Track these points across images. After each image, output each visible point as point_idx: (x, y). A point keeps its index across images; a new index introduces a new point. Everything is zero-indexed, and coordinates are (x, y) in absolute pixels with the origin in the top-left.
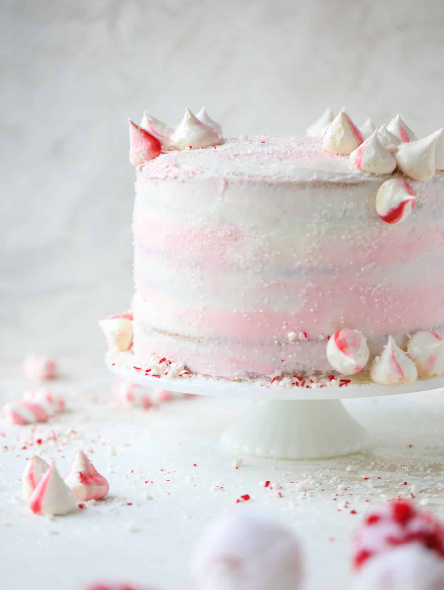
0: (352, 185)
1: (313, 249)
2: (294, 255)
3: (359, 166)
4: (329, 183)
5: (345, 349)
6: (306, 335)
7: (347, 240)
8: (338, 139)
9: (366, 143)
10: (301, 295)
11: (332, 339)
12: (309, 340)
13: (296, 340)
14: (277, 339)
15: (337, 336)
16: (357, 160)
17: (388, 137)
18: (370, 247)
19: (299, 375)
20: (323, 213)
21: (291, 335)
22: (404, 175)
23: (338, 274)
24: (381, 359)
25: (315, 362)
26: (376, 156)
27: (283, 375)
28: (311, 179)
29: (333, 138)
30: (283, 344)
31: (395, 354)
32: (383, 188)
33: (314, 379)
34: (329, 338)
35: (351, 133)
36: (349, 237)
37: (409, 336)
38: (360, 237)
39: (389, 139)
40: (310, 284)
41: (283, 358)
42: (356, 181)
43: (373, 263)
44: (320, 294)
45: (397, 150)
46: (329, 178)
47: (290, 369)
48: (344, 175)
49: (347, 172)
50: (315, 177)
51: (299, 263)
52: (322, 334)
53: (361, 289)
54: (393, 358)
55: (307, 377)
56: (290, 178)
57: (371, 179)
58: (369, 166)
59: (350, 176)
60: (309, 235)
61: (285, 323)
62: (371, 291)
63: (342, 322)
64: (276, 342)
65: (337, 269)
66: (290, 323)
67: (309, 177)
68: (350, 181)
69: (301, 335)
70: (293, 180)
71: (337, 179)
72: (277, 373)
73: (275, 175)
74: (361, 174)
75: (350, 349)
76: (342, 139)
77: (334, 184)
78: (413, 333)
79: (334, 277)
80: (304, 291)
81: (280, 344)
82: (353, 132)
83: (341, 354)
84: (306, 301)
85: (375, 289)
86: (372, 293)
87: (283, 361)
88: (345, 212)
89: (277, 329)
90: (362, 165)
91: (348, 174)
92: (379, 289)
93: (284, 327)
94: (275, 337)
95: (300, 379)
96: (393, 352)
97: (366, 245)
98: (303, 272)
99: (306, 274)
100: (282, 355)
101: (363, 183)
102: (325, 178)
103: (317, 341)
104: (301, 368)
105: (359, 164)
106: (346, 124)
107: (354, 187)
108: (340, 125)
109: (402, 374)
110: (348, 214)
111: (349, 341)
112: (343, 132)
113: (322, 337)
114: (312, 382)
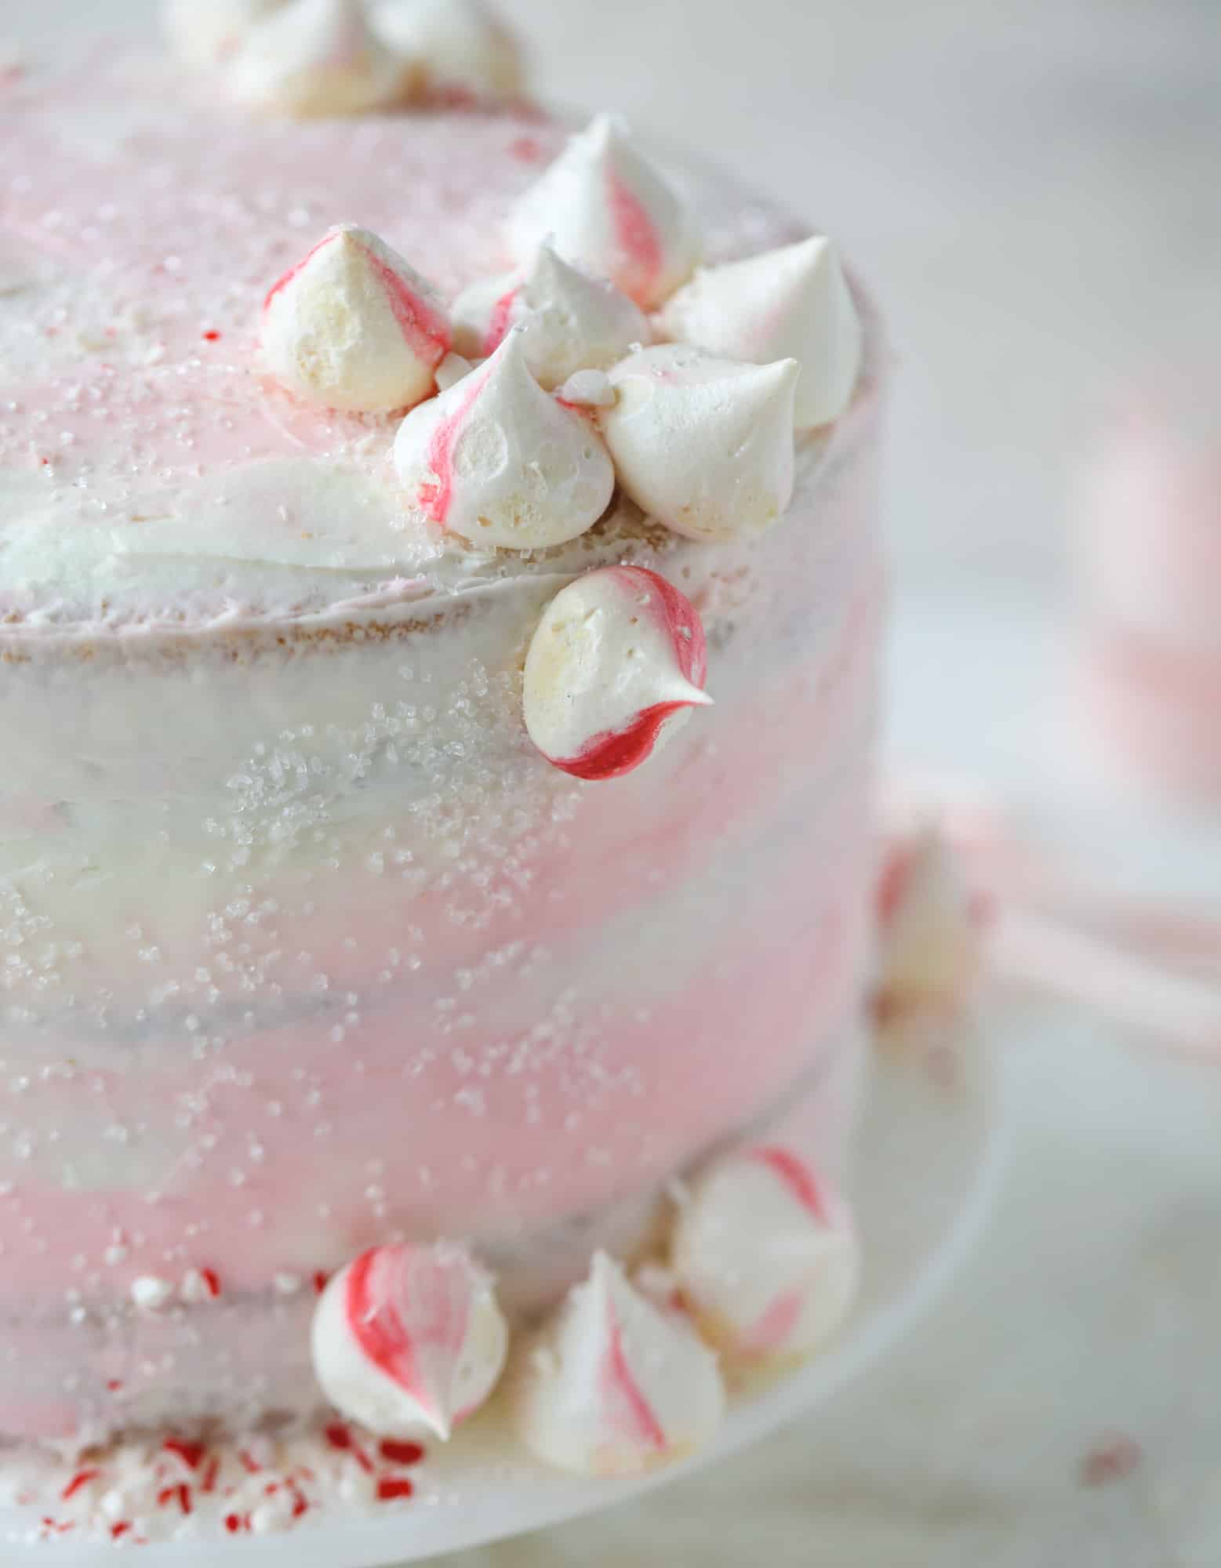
0: (412, 625)
1: (232, 925)
2: (148, 954)
3: (440, 516)
4: (298, 633)
5: (399, 1362)
6: (212, 1280)
7: (392, 869)
8: (333, 356)
9: (474, 395)
10: (185, 1122)
11: (336, 1296)
12: (231, 1302)
13: (173, 1303)
14: (82, 1303)
15: (358, 1298)
16: (428, 495)
17: (565, 307)
18: (500, 881)
19: (191, 1434)
20: (276, 770)
21: (146, 1290)
22: (649, 522)
23: (353, 1017)
24: (558, 1362)
25: (259, 1383)
26: (519, 472)
27: (117, 1439)
28: (211, 624)
29: (307, 347)
30: (113, 1324)
31: (626, 1346)
32: (558, 628)
33: (260, 1450)
34: (321, 1282)
35: (395, 328)
36: (404, 856)
37: (678, 1192)
38: (453, 849)
39: (573, 321)
40: (227, 1074)
41: (114, 1374)
42: (423, 607)
43: (513, 949)
44: (276, 1108)
45: (617, 396)
46: (297, 609)
47: (151, 1411)
48: (366, 577)
49: (387, 561)
50: (230, 614)
51: (173, 987)
52: (288, 1269)
53: (463, 1063)
54: (618, 1368)
55: (229, 1439)
56: (112, 615)
57: (499, 584)
58: (484, 522)
59: (397, 585)
60: (211, 868)
61: (116, 1234)
62: (506, 1060)
63: (379, 1210)
64: (78, 1315)
65: (352, 999)
66: (138, 1239)
67: (204, 610)
68: (399, 612)
69: (193, 1285)
70: (128, 631)
71: (334, 611)
72: (90, 1434)
73: (39, 595)
74: (451, 560)
75: (422, 1357)
76: (350, 357)
77: (323, 632)
78: (694, 1170)
79: (338, 1033)
80: (195, 1103)
81: (95, 1320)
82: (404, 321)
83: (379, 1382)
84: (209, 1142)
85: (524, 1047)
86: (516, 1065)
87: (114, 1385)
88: (382, 744)
89: (79, 1261)
90: (453, 518)
91: (389, 574)
92: (546, 1043)
93: (113, 1254)
94: (72, 1295)
95: (192, 1453)
96: (616, 1334)
97: (483, 879)
98: (191, 1023)
99: (204, 1029)
100: (112, 1361)
101: (463, 609)
102: (278, 614)
103: (268, 1297)
104: (197, 1407)
105: (438, 502)
106: (371, 287)
107: (415, 637)
108: (340, 294)
109: (659, 1438)
110: (391, 756)
111: (412, 1320)
112: (353, 326)
113: (286, 1284)
114: (252, 1467)
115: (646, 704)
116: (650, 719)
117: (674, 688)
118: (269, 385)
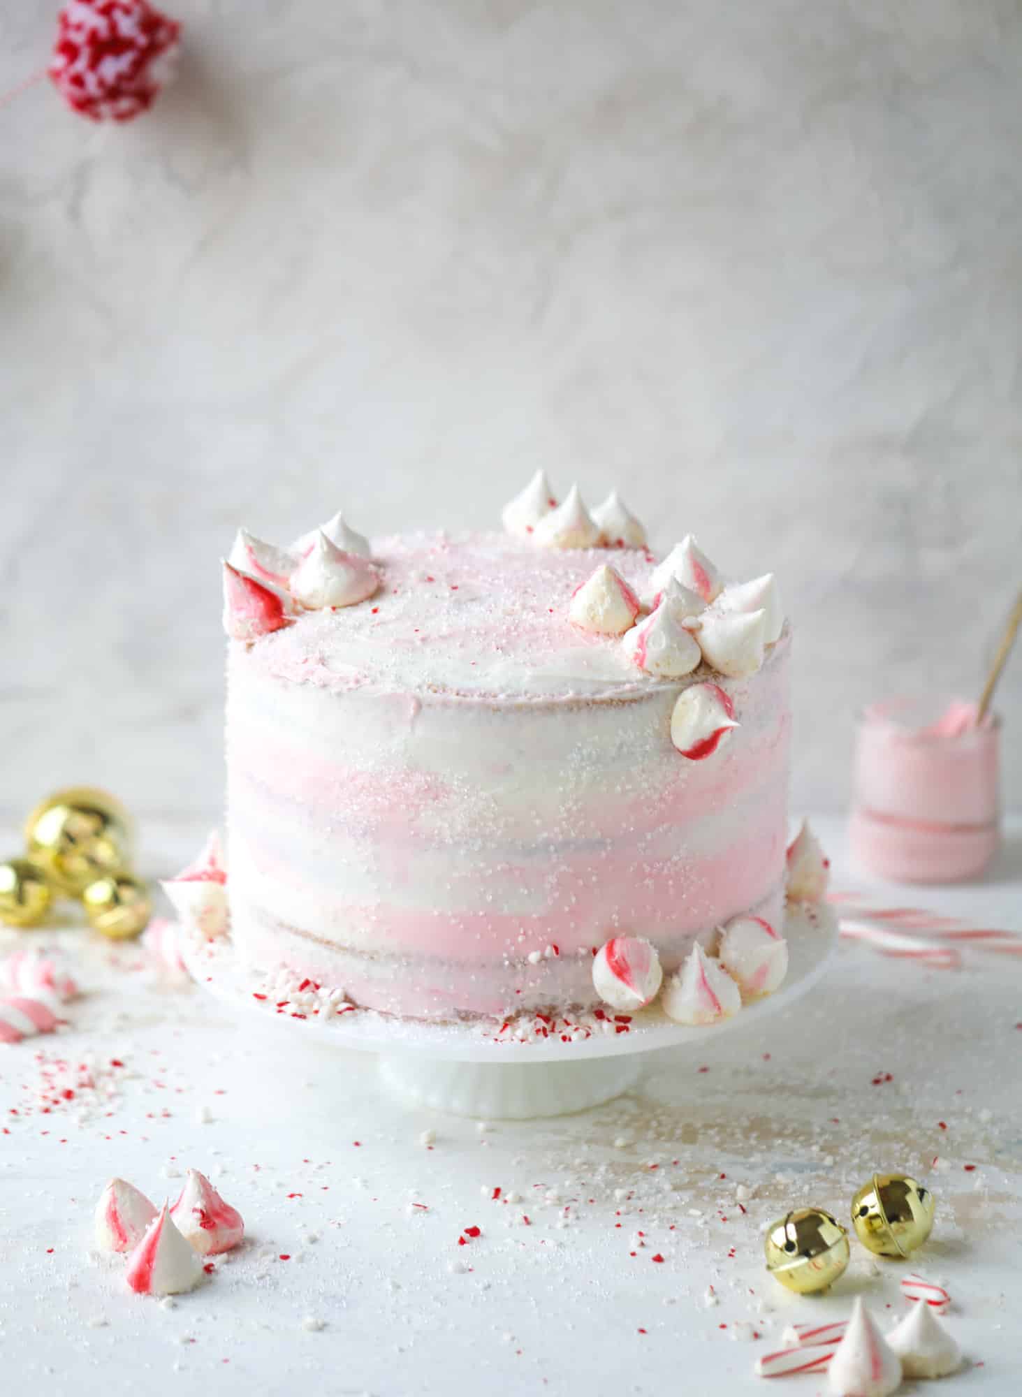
0: (633, 701)
1: (569, 811)
2: (538, 822)
3: (641, 664)
4: (594, 702)
5: (626, 976)
6: (556, 949)
7: (624, 792)
8: (601, 610)
9: (652, 622)
10: (548, 886)
11: (602, 955)
12: (563, 957)
13: (543, 958)
14: (507, 959)
15: (610, 952)
16: (637, 656)
17: (680, 597)
18: (662, 799)
19: (545, 1012)
20: (585, 752)
21: (533, 956)
22: (713, 670)
23: (609, 848)
24: (681, 983)
25: (571, 991)
26: (670, 647)
27: (519, 1014)
28: (564, 698)
29: (591, 608)
30: (519, 966)
31: (706, 974)
32: (684, 703)
33: (571, 1018)
34: (595, 952)
35: (622, 600)
36: (628, 787)
37: (722, 930)
38: (645, 785)
39: (683, 601)
40: (563, 868)
41: (519, 986)
42: (636, 695)
43: (665, 826)
44: (581, 882)
45: (701, 626)
46: (593, 694)
47: (529, 1004)
48: (618, 684)
49: (623, 678)
50: (571, 694)
51: (545, 835)
52: (583, 946)
53: (647, 869)
54: (704, 982)
55: (559, 1015)
56: (529, 695)
57: (662, 688)
58: (658, 665)
59: (628, 686)
60: (561, 789)
61: (522, 932)
62: (663, 869)
63: (616, 924)
64: (507, 963)
65: (609, 841)
66: (530, 932)
67: (561, 694)
68: (629, 696)
69: (549, 951)
70: (535, 700)
71: (607, 695)
72: (509, 1012)
73: (502, 690)
74: (645, 681)
75: (634, 973)
76: (607, 611)
77: (602, 702)
78: (727, 923)
79: (604, 854)
80: (552, 879)
81: (513, 965)
82: (625, 598)
83: (619, 984)
84: (557, 895)
85: (669, 864)
86: (665, 871)
87: (518, 992)
88: (621, 746)
89: (508, 941)
90: (647, 664)
91: (624, 683)
92: (676, 864)
93: (520, 939)
94: (505, 955)
95: (547, 1019)
96: (702, 971)
97: (656, 797)
98: (552, 848)
99: (556, 851)
100: (518, 982)
101: (650, 696)
102: (587, 695)
103: (575, 957)
104: (548, 1002)
105: (640, 660)
106: (615, 587)
107: (633, 705)
108: (604, 588)
109: (719, 1008)
110: (625, 749)
111: (631, 960)
112: (608, 599)
113: (583, 951)
114: (568, 1024)
115: (716, 728)
116: (717, 734)
117: (727, 722)
118: (574, 625)
